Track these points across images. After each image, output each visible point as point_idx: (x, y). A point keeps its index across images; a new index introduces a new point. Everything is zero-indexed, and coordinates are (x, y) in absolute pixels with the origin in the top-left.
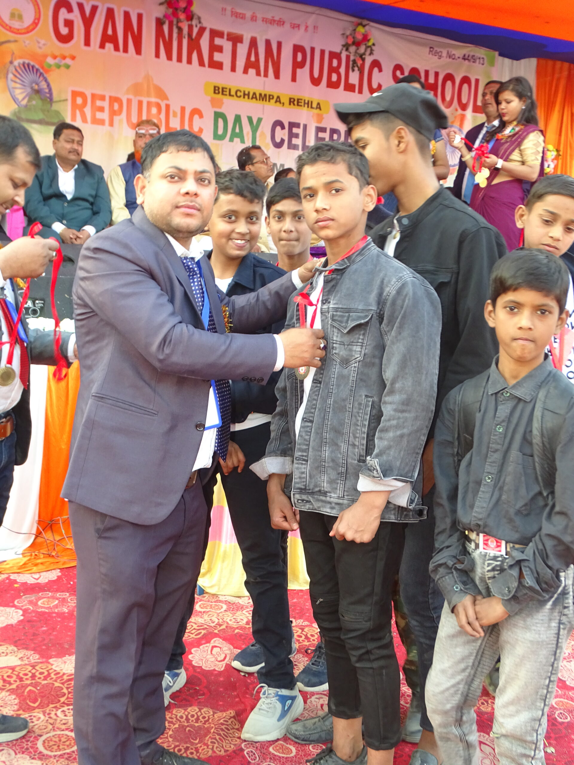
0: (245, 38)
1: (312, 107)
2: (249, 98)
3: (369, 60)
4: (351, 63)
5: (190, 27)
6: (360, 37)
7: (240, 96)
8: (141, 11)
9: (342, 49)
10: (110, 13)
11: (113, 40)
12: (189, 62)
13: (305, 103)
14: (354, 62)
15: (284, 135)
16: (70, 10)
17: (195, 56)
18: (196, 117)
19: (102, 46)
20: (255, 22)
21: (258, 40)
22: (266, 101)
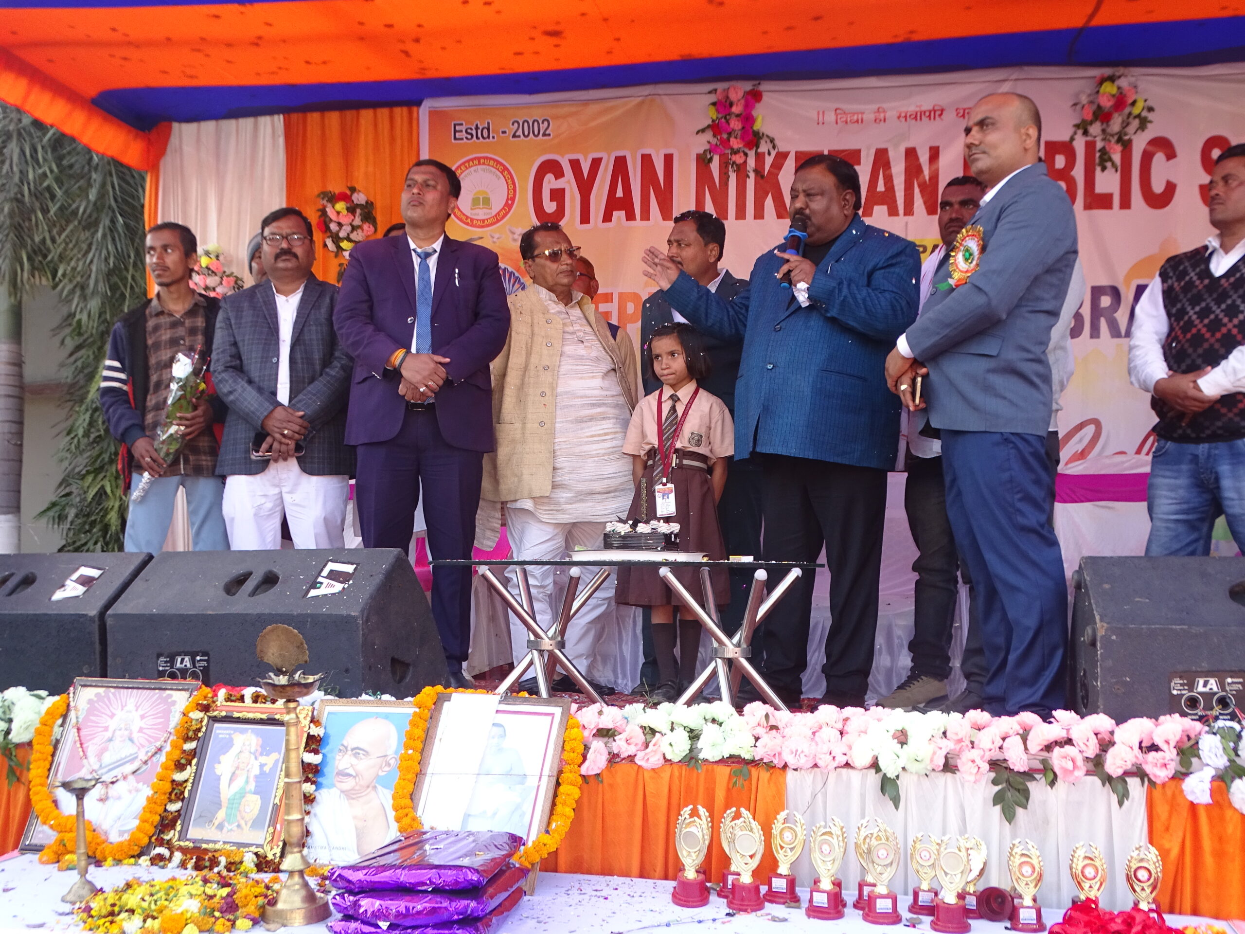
0: (863, 154)
3: (1140, 143)
4: (1098, 155)
5: (760, 158)
6: (1107, 103)
8: (669, 151)
9: (1075, 133)
10: (620, 164)
11: (626, 205)
12: (759, 214)
14: (1103, 151)
16: (559, 173)
17: (769, 202)
19: (607, 218)
20: (882, 123)
21: (891, 154)
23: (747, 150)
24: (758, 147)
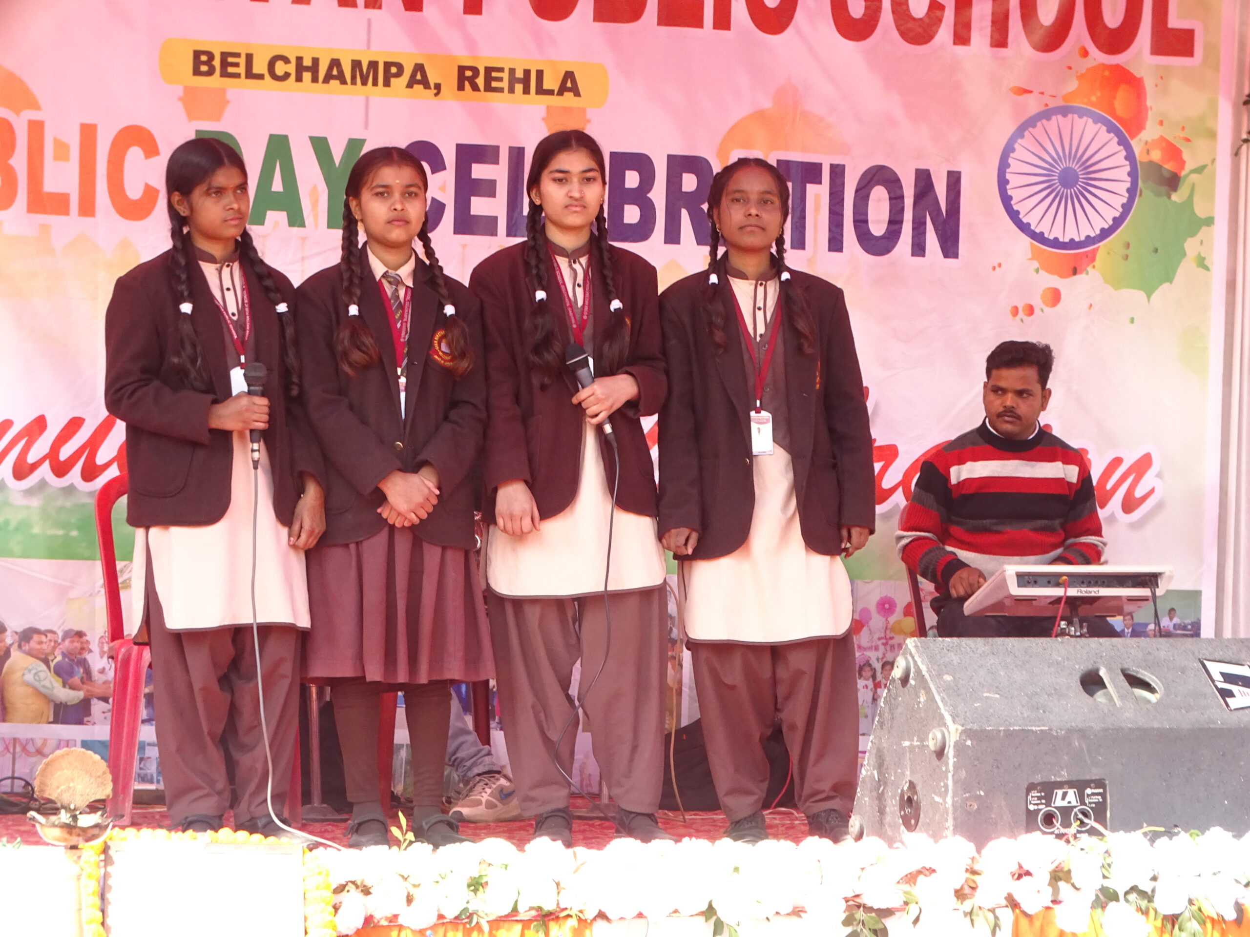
1: (540, 91)
2: (315, 80)
7: (287, 75)
13: (513, 80)
15: (443, 189)
18: (134, 154)
22: (375, 84)
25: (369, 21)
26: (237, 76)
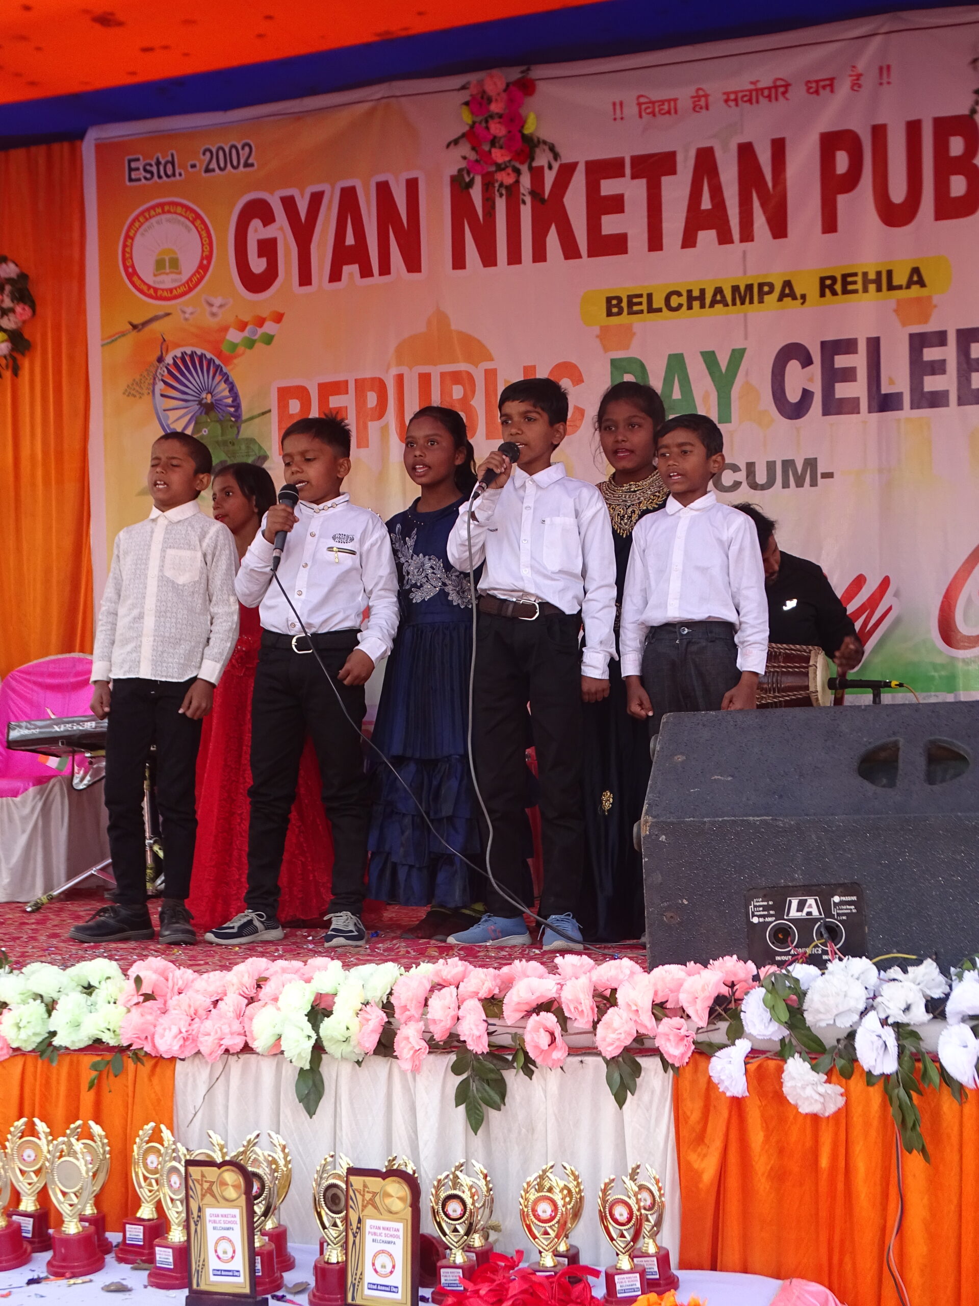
0: (680, 158)
1: (892, 287)
2: (702, 306)
7: (680, 306)
8: (412, 175)
10: (349, 198)
11: (358, 255)
12: (540, 255)
15: (811, 379)
16: (268, 217)
17: (553, 239)
19: (335, 276)
20: (704, 111)
21: (718, 154)
22: (751, 302)
23: (517, 165)
24: (533, 159)
25: (744, 252)
26: (641, 312)
